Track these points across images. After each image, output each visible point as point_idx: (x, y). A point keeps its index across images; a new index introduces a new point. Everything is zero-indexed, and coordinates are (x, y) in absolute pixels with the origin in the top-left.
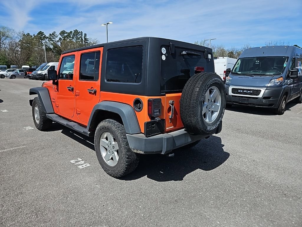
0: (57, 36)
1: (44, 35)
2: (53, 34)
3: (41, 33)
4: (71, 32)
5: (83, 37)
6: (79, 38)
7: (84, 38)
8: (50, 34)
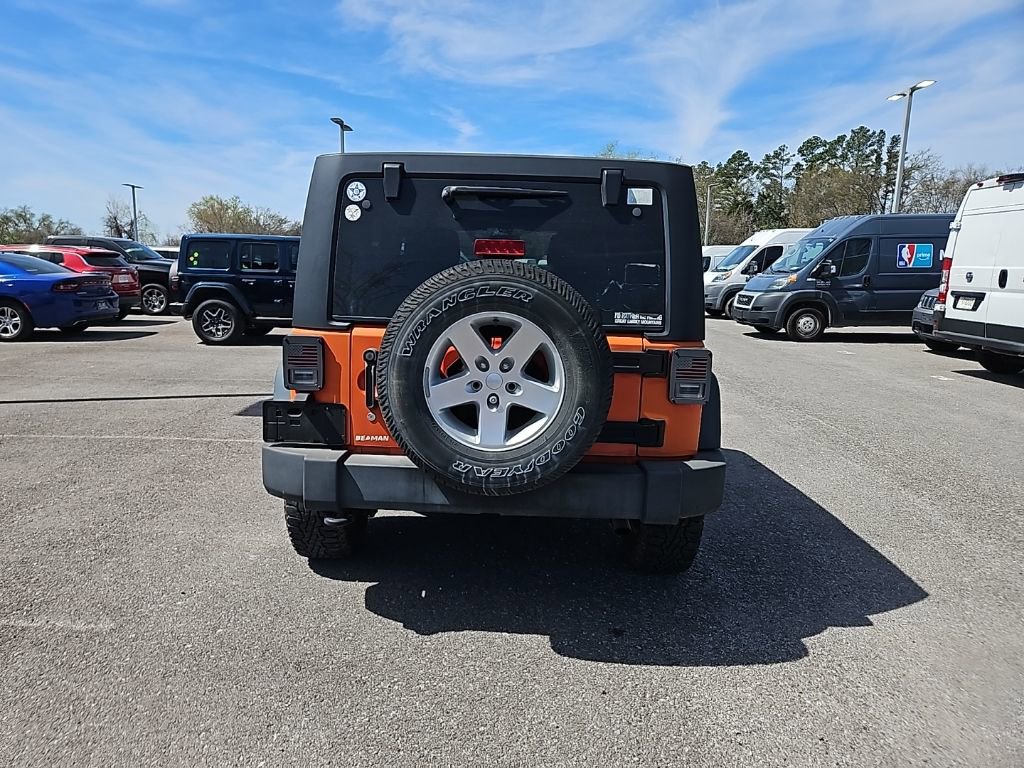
0: (788, 160)
1: (747, 163)
2: (777, 155)
3: (740, 157)
4: (841, 139)
5: (885, 149)
6: (867, 156)
7: (889, 152)
8: (768, 157)
